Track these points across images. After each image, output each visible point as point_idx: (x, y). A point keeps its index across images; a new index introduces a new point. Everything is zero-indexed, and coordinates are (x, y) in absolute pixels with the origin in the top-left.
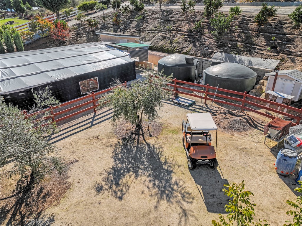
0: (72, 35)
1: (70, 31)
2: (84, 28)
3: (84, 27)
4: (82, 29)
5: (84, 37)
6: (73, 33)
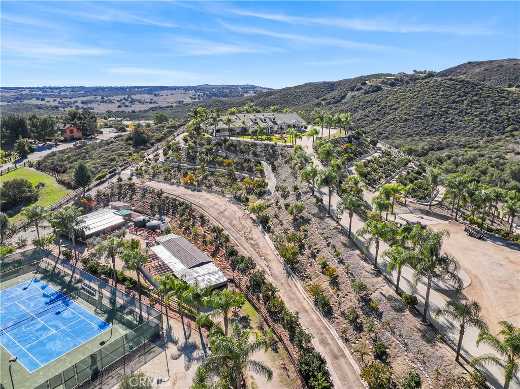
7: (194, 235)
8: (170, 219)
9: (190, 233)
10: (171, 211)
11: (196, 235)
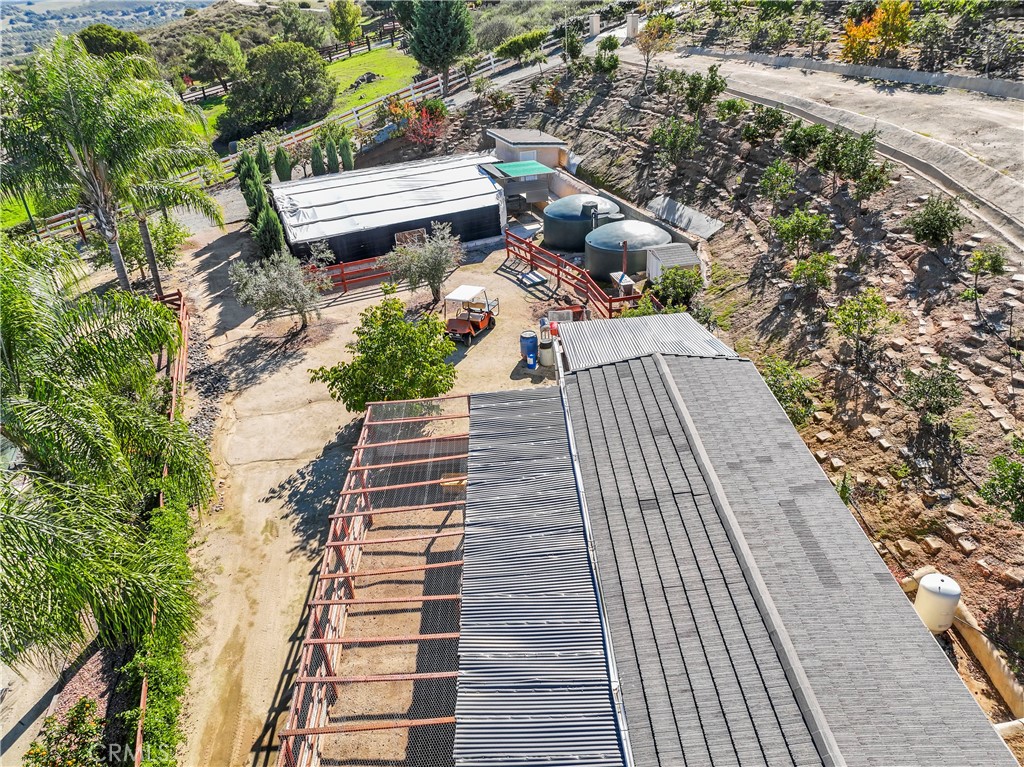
0: (454, 130)
1: (452, 121)
2: (485, 112)
3: (486, 109)
4: (479, 115)
5: (478, 133)
6: (456, 125)
7: (843, 358)
8: (717, 225)
9: (819, 332)
10: (736, 180)
11: (862, 359)
